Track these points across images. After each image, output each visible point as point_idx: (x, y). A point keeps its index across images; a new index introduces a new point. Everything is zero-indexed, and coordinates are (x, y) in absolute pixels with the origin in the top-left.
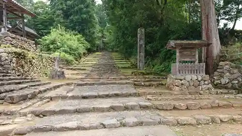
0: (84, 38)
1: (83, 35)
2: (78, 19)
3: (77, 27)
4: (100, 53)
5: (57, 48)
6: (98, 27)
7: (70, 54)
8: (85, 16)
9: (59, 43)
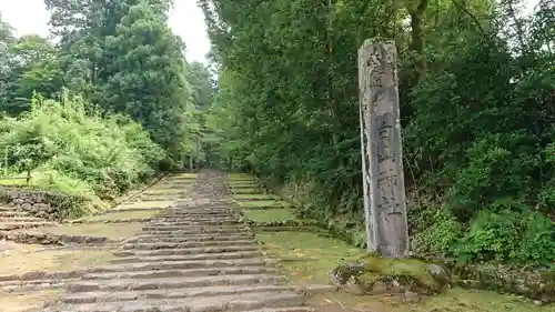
0: (146, 133)
1: (144, 125)
2: (133, 81)
3: (129, 105)
4: (195, 176)
5: (39, 158)
6: (190, 109)
7: (83, 176)
8: (153, 74)
9: (51, 139)
